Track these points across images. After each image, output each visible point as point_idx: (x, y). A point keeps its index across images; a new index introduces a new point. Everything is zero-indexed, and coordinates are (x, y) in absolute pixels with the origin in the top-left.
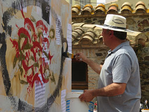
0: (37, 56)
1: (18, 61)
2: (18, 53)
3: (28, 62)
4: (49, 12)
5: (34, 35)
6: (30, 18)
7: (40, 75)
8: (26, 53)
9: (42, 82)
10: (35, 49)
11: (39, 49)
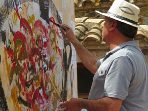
0: (37, 67)
1: (14, 75)
2: (14, 65)
3: (26, 75)
4: (48, 8)
5: (33, 40)
6: (26, 19)
7: (41, 91)
8: (24, 64)
9: (44, 99)
10: (34, 58)
11: (38, 57)
